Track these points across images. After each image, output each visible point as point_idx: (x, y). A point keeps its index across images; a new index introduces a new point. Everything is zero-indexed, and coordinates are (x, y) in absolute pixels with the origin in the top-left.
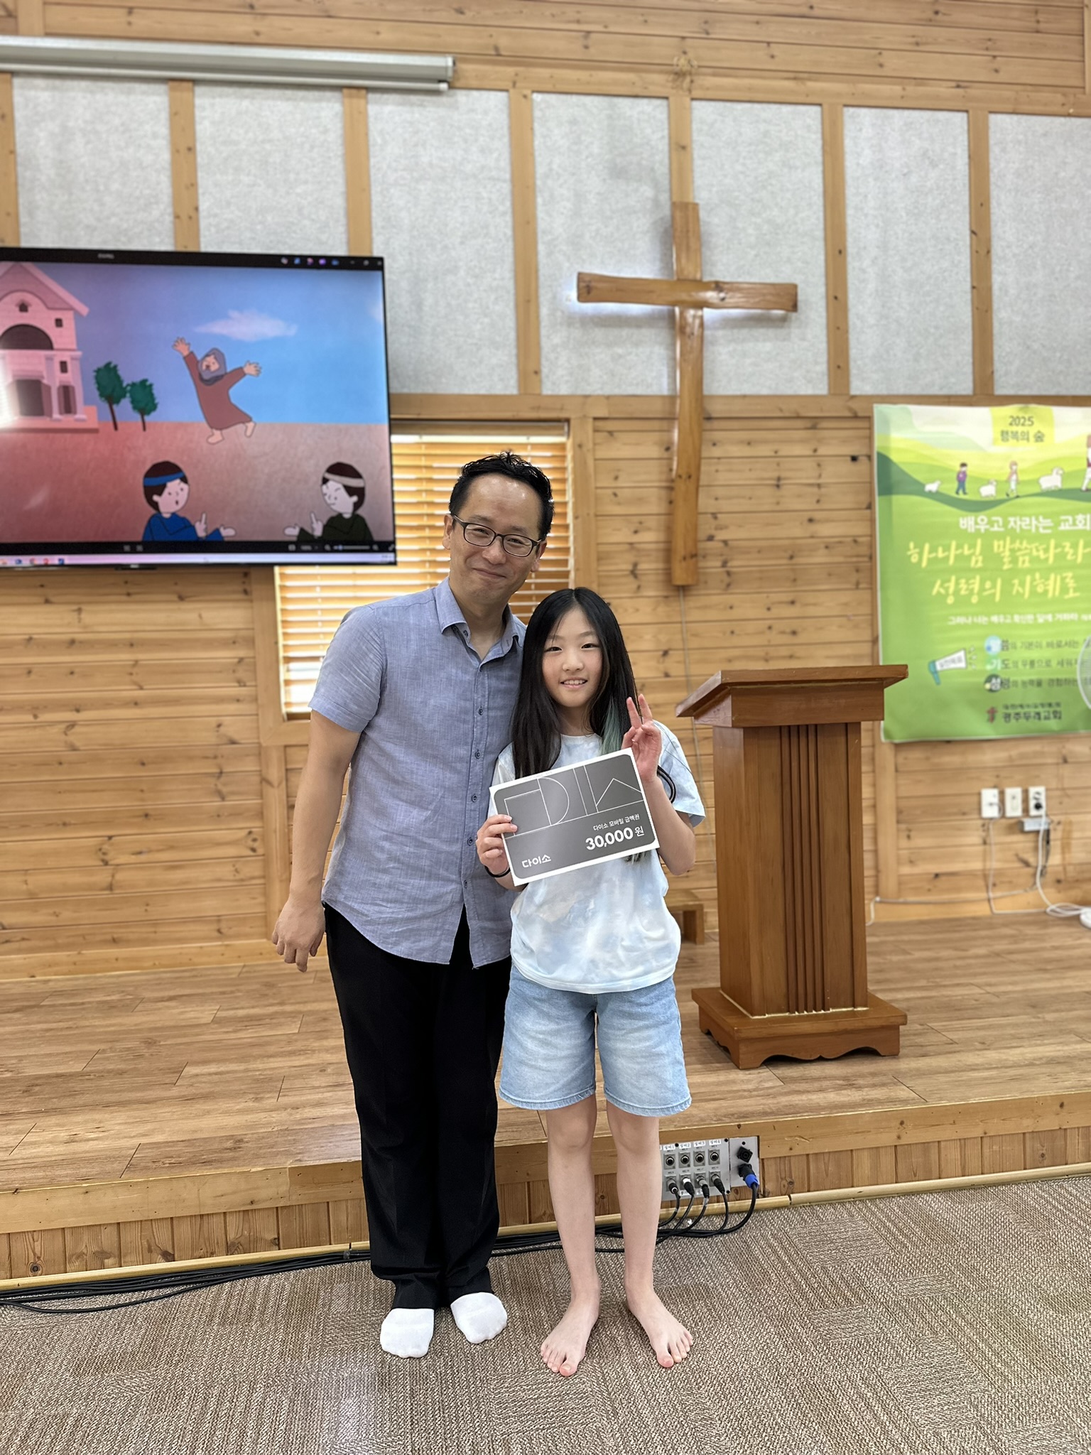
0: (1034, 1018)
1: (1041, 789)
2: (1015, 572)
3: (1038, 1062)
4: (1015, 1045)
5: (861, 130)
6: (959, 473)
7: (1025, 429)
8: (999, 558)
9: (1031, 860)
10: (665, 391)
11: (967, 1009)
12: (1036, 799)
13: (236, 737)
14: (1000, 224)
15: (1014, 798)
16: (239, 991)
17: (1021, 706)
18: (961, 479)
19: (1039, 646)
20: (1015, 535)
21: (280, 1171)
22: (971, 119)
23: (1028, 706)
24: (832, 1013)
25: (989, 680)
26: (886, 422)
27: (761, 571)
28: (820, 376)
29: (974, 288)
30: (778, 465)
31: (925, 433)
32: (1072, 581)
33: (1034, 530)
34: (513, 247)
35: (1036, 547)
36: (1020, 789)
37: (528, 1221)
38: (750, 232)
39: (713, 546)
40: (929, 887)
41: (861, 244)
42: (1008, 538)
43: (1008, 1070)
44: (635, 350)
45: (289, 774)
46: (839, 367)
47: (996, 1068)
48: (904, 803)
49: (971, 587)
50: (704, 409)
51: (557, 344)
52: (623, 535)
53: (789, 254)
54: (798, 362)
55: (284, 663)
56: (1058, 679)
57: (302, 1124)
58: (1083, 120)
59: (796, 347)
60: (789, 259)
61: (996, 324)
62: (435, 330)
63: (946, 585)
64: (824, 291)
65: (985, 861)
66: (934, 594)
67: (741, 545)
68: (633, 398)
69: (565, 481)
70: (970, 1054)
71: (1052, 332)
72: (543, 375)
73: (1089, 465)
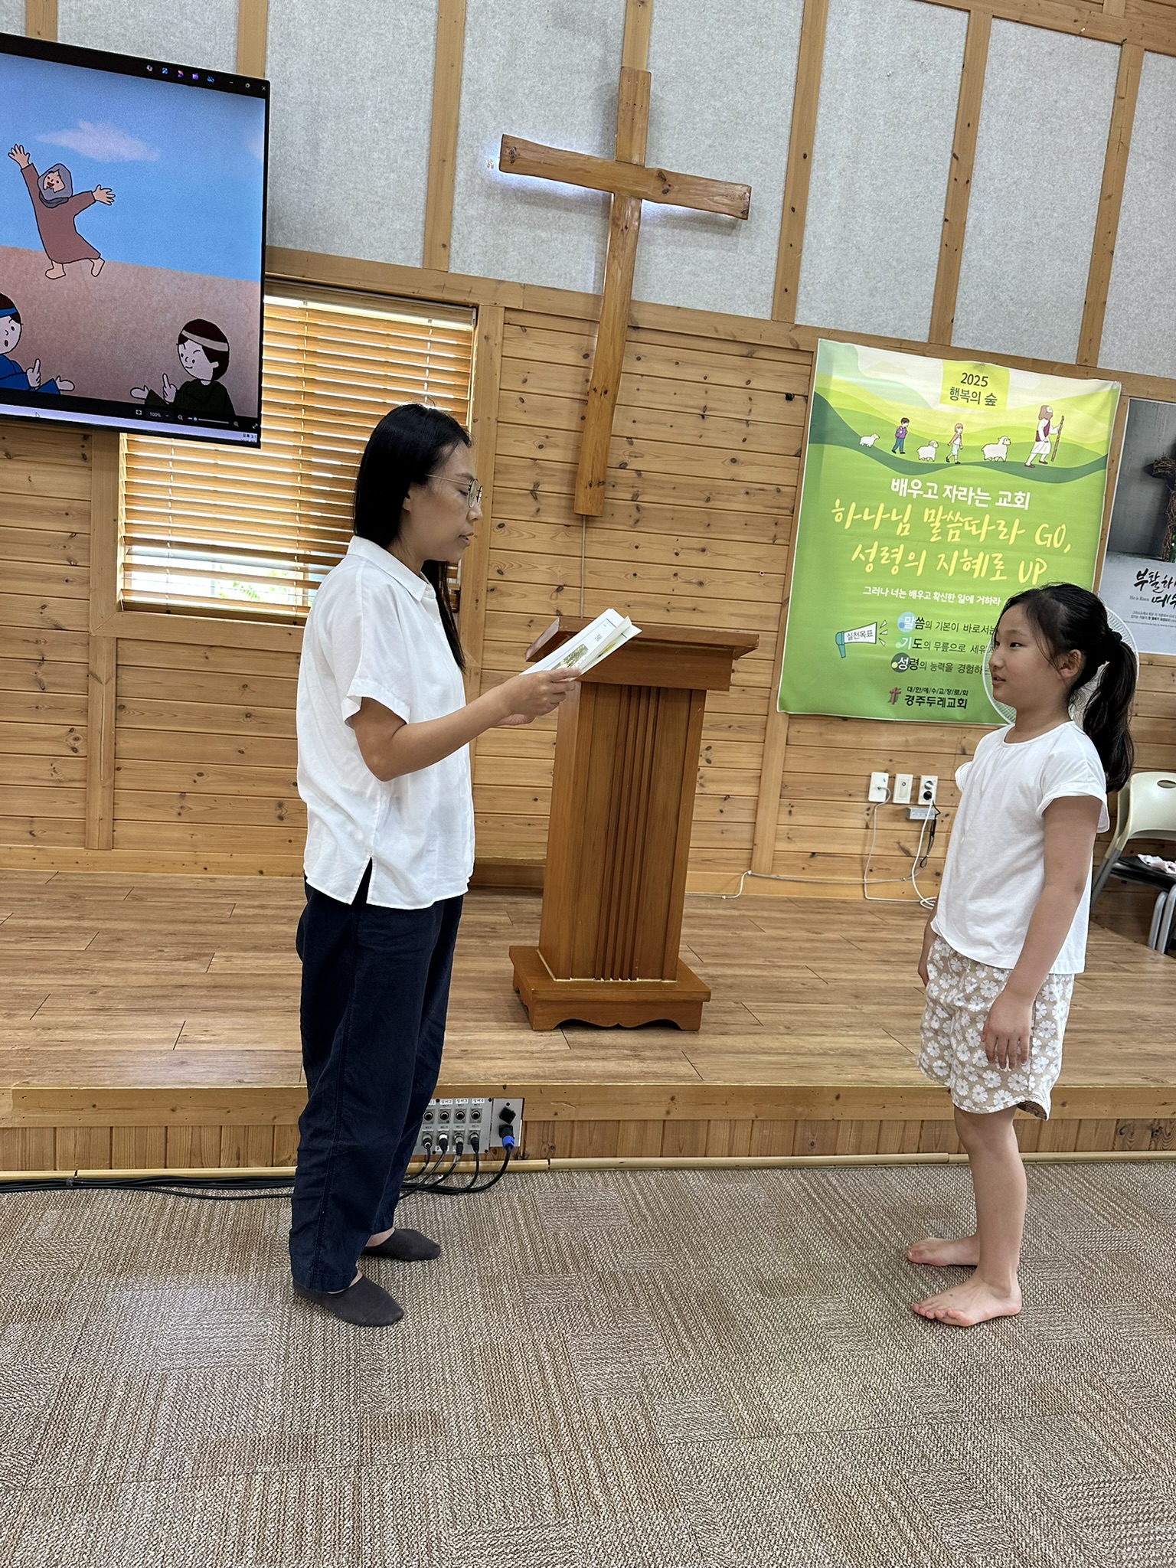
0: (852, 1008)
1: (934, 779)
2: (943, 545)
3: (831, 1052)
4: (819, 1032)
5: (847, 14)
6: (899, 428)
7: (977, 389)
8: (928, 528)
9: (912, 850)
10: (590, 290)
11: (788, 992)
12: (926, 787)
13: (63, 623)
14: (985, 151)
15: (904, 784)
16: (39, 899)
17: (927, 690)
18: (900, 436)
19: (955, 628)
20: (949, 506)
21: (5, 1093)
22: (972, 21)
23: (934, 691)
24: (638, 983)
25: (896, 659)
26: (829, 361)
27: (674, 511)
28: (764, 297)
29: (946, 220)
30: (706, 392)
31: (871, 379)
32: (1001, 563)
33: (969, 503)
34: (431, 92)
35: (969, 521)
36: (912, 776)
37: (270, 1164)
38: (707, 116)
39: (625, 475)
40: (804, 866)
41: (830, 151)
42: (941, 508)
43: (798, 1057)
44: (560, 237)
45: (120, 671)
46: (786, 290)
47: (788, 1053)
48: (789, 778)
49: (892, 556)
50: (630, 317)
51: (472, 217)
52: (526, 448)
53: (747, 150)
54: (743, 278)
55: (126, 544)
56: (969, 666)
57: (48, 1046)
58: (1095, 43)
59: (742, 260)
60: (747, 156)
61: (964, 266)
62: (332, 179)
63: (867, 551)
64: (781, 199)
65: (864, 845)
66: (853, 559)
67: (655, 478)
68: (552, 291)
69: (468, 376)
70: (770, 1037)
71: (1023, 284)
72: (453, 250)
73: (1038, 439)
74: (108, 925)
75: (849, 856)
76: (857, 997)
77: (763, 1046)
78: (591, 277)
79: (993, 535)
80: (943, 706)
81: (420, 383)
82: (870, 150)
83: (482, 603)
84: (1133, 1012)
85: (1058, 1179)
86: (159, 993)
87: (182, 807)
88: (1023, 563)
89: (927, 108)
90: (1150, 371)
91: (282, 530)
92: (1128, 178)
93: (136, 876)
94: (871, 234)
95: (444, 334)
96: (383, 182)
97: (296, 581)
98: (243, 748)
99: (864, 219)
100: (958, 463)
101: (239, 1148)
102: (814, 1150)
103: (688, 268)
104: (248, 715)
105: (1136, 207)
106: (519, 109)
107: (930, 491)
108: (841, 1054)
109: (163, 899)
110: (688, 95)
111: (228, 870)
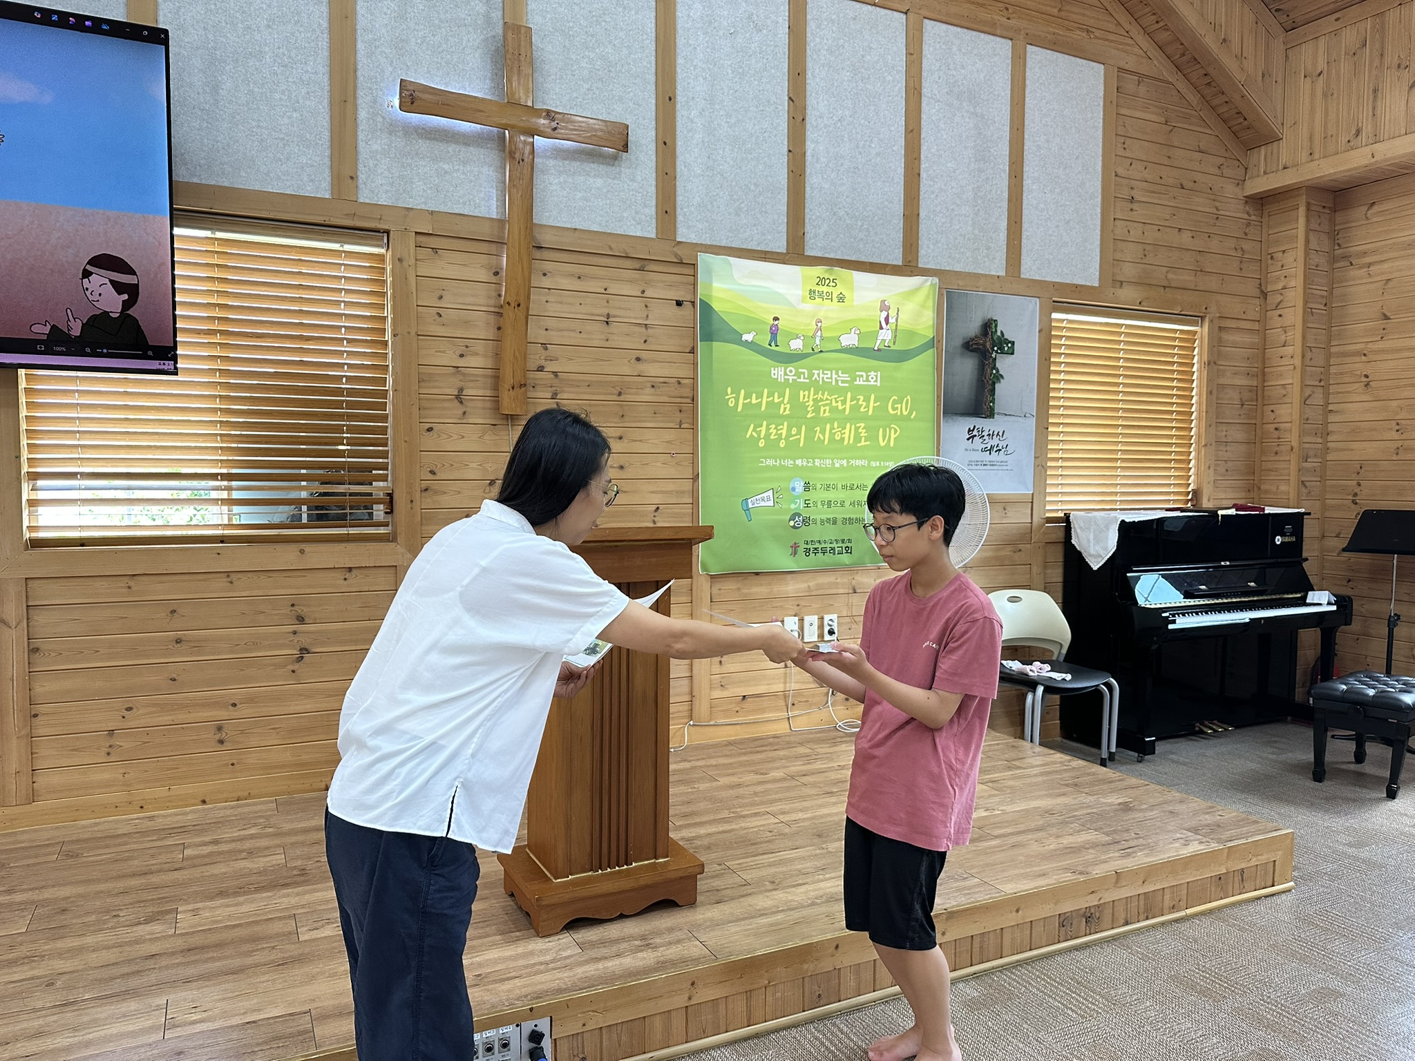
0: (819, 849)
1: (834, 617)
2: (818, 420)
4: (801, 882)
6: (772, 325)
7: (829, 290)
8: (804, 407)
10: (494, 215)
11: (761, 843)
12: (830, 625)
14: (813, 94)
15: (811, 625)
17: (820, 542)
18: (774, 332)
19: (835, 487)
20: (819, 387)
23: (825, 542)
24: (635, 867)
25: (792, 518)
26: (709, 272)
27: (591, 405)
28: (648, 218)
29: (790, 151)
30: (608, 302)
31: (743, 285)
32: (864, 431)
33: (834, 383)
34: (328, 40)
35: (836, 399)
36: (816, 617)
38: (584, 65)
39: (543, 377)
40: (737, 709)
41: (690, 95)
42: (812, 389)
43: (792, 913)
44: (461, 168)
45: (30, 611)
46: (666, 212)
47: (783, 910)
49: (779, 432)
50: (533, 238)
51: (377, 151)
52: (448, 357)
53: (621, 93)
54: (628, 202)
55: (29, 479)
56: (850, 518)
58: (887, 11)
59: (626, 186)
60: (621, 98)
61: (808, 189)
62: (233, 117)
63: (758, 429)
64: (654, 134)
65: (785, 683)
66: (748, 436)
67: (571, 378)
68: (459, 217)
69: (383, 294)
70: (761, 896)
71: (855, 202)
72: (360, 181)
73: (881, 328)
75: (774, 695)
76: (819, 836)
77: (758, 908)
78: (494, 203)
79: (855, 408)
80: (834, 554)
81: (338, 303)
82: (723, 94)
83: (417, 504)
84: (1039, 808)
85: (1024, 980)
87: (110, 746)
88: (881, 430)
89: (765, 61)
90: (958, 268)
91: (203, 451)
92: (924, 116)
93: (64, 827)
94: (731, 163)
95: (356, 258)
96: (286, 121)
97: (222, 500)
98: (174, 676)
99: (724, 151)
100: (821, 351)
102: (822, 1002)
103: (579, 195)
104: (178, 641)
105: (932, 139)
106: (414, 57)
107: (802, 376)
108: (828, 901)
109: (102, 851)
110: (565, 47)
111: (168, 804)
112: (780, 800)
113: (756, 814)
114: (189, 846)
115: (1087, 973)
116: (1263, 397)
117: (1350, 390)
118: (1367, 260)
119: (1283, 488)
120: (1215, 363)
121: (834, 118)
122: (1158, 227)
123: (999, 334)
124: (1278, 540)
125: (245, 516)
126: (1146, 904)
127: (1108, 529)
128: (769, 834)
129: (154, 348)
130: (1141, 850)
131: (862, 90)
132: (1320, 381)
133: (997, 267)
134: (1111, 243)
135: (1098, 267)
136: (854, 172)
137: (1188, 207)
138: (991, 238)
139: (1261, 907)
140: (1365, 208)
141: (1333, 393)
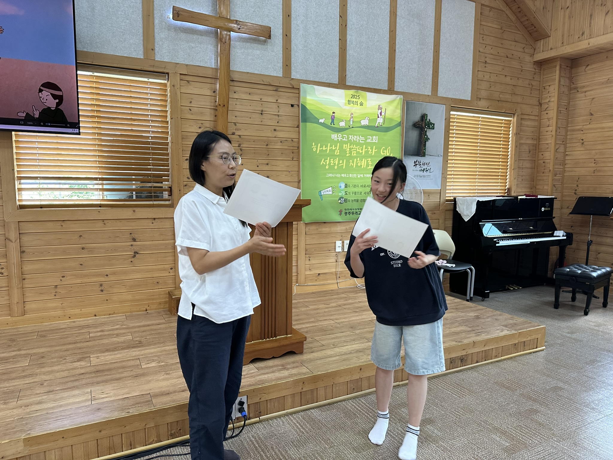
0: (352, 332)
2: (351, 157)
3: (353, 352)
4: (345, 345)
6: (332, 116)
8: (345, 151)
10: (213, 66)
11: (328, 330)
14: (350, 15)
17: (351, 209)
18: (333, 118)
19: (358, 186)
20: (351, 143)
21: (18, 441)
23: (353, 209)
24: (278, 338)
25: (340, 199)
26: (305, 92)
27: (255, 150)
28: (279, 68)
29: (340, 39)
30: (262, 105)
31: (320, 98)
32: (370, 162)
33: (358, 141)
35: (359, 148)
37: (145, 445)
39: (234, 137)
40: (316, 279)
41: (297, 14)
42: (349, 144)
43: (342, 356)
44: (199, 45)
45: (21, 235)
46: (287, 65)
47: (338, 355)
48: (308, 247)
49: (335, 162)
50: (230, 76)
51: (163, 38)
52: (194, 128)
53: (268, 13)
54: (271, 61)
55: (18, 180)
56: (364, 199)
57: (31, 414)
59: (270, 54)
60: (268, 15)
61: (348, 56)
62: (101, 22)
63: (326, 161)
64: (282, 31)
65: (336, 268)
66: (321, 164)
67: (246, 138)
68: (198, 67)
69: (166, 101)
70: (329, 350)
71: (368, 62)
72: (156, 51)
73: (378, 117)
74: (35, 351)
75: (331, 273)
76: (352, 328)
77: (328, 354)
78: (213, 61)
79: (367, 152)
80: (357, 214)
81: (147, 104)
82: (311, 14)
83: (182, 192)
86: (72, 379)
87: (56, 292)
90: (411, 91)
91: (91, 168)
92: (397, 25)
93: (37, 325)
94: (315, 44)
95: (154, 85)
96: (124, 24)
97: (100, 189)
98: (81, 263)
99: (312, 39)
100: (353, 127)
101: (131, 442)
102: (354, 391)
103: (250, 58)
104: (83, 249)
105: (401, 35)
107: (345, 138)
108: (356, 352)
109: (55, 335)
111: (80, 317)
112: (335, 314)
113: (325, 320)
114: (91, 333)
115: (461, 381)
116: (539, 149)
117: (575, 145)
118: (585, 90)
119: (546, 187)
120: (519, 134)
121: (359, 25)
122: (496, 75)
123: (428, 120)
124: (543, 209)
125: (109, 196)
126: (485, 355)
127: (472, 204)
128: (331, 327)
129: (70, 123)
130: (484, 333)
131: (371, 13)
132: (563, 142)
133: (428, 91)
134: (476, 81)
135: (470, 92)
136: (367, 49)
137: (510, 66)
138: (425, 78)
139: (532, 356)
140: (585, 67)
141: (568, 147)
